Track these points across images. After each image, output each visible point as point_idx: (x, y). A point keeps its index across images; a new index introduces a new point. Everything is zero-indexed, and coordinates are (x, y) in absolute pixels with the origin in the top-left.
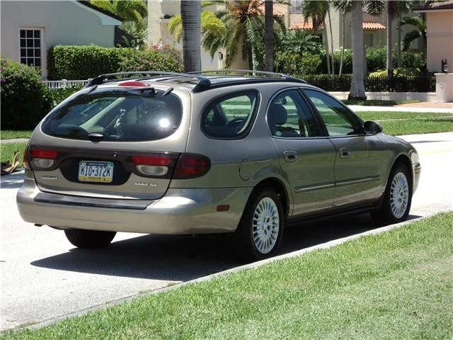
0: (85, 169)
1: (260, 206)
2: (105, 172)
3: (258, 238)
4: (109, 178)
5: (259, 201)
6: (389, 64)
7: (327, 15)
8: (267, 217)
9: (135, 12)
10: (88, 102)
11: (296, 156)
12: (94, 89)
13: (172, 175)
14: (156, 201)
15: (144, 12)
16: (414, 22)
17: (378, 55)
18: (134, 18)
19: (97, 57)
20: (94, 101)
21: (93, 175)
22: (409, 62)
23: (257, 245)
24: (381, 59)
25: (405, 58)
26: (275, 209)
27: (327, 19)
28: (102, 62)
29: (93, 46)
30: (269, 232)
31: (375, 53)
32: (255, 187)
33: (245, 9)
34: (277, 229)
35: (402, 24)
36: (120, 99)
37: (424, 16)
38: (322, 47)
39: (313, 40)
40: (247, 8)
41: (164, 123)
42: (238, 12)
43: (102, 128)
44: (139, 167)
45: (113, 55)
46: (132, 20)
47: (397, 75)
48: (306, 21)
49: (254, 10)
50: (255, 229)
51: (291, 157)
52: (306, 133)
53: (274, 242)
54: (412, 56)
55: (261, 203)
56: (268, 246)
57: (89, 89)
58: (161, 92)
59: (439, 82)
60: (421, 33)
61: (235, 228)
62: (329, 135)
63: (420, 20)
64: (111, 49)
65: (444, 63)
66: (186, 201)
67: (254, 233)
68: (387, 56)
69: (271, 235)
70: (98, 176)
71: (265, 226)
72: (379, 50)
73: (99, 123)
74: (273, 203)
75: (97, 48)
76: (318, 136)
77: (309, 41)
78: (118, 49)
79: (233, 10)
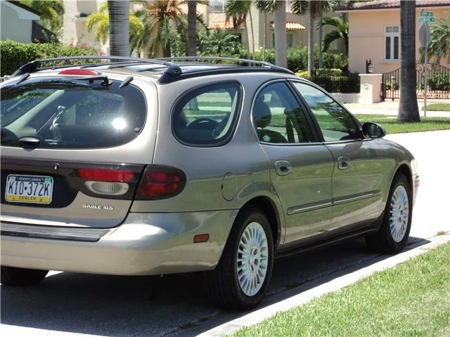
0: (14, 187)
1: (246, 233)
2: (43, 190)
3: (244, 277)
4: (48, 199)
5: (245, 228)
6: (311, 64)
7: (248, 15)
8: (254, 248)
9: (51, 9)
10: (16, 97)
11: (290, 168)
12: (25, 79)
13: (135, 194)
14: (112, 230)
15: (60, 9)
16: (334, 23)
17: (298, 55)
18: (49, 15)
19: (13, 53)
20: (25, 94)
21: (25, 193)
22: (329, 63)
23: (242, 286)
24: (301, 59)
25: (325, 58)
26: (264, 237)
27: (248, 19)
28: (19, 58)
29: (9, 41)
30: (257, 268)
31: (295, 54)
32: (240, 210)
33: (163, 7)
34: (265, 263)
35: (323, 24)
36: (59, 92)
37: (344, 17)
38: (241, 47)
39: (233, 39)
40: (166, 6)
41: (119, 123)
42: (157, 10)
43: (35, 131)
44: (89, 184)
45: (30, 51)
46: (47, 18)
47: (319, 75)
48: (227, 20)
49: (173, 9)
50: (240, 264)
51: (284, 169)
52: (296, 137)
53: (262, 280)
54: (332, 57)
55: (247, 230)
56: (255, 286)
57: (19, 78)
58: (117, 83)
59: (364, 83)
60: (341, 34)
61: (217, 263)
62: (324, 140)
63: (341, 21)
64: (28, 45)
65: (368, 64)
66: (154, 230)
67: (238, 270)
68: (309, 56)
69: (259, 271)
70: (32, 195)
71: (252, 260)
72: (299, 51)
73: (30, 124)
74: (261, 230)
75: (14, 43)
76: (313, 141)
77: (228, 41)
78: (36, 45)
79: (152, 8)
